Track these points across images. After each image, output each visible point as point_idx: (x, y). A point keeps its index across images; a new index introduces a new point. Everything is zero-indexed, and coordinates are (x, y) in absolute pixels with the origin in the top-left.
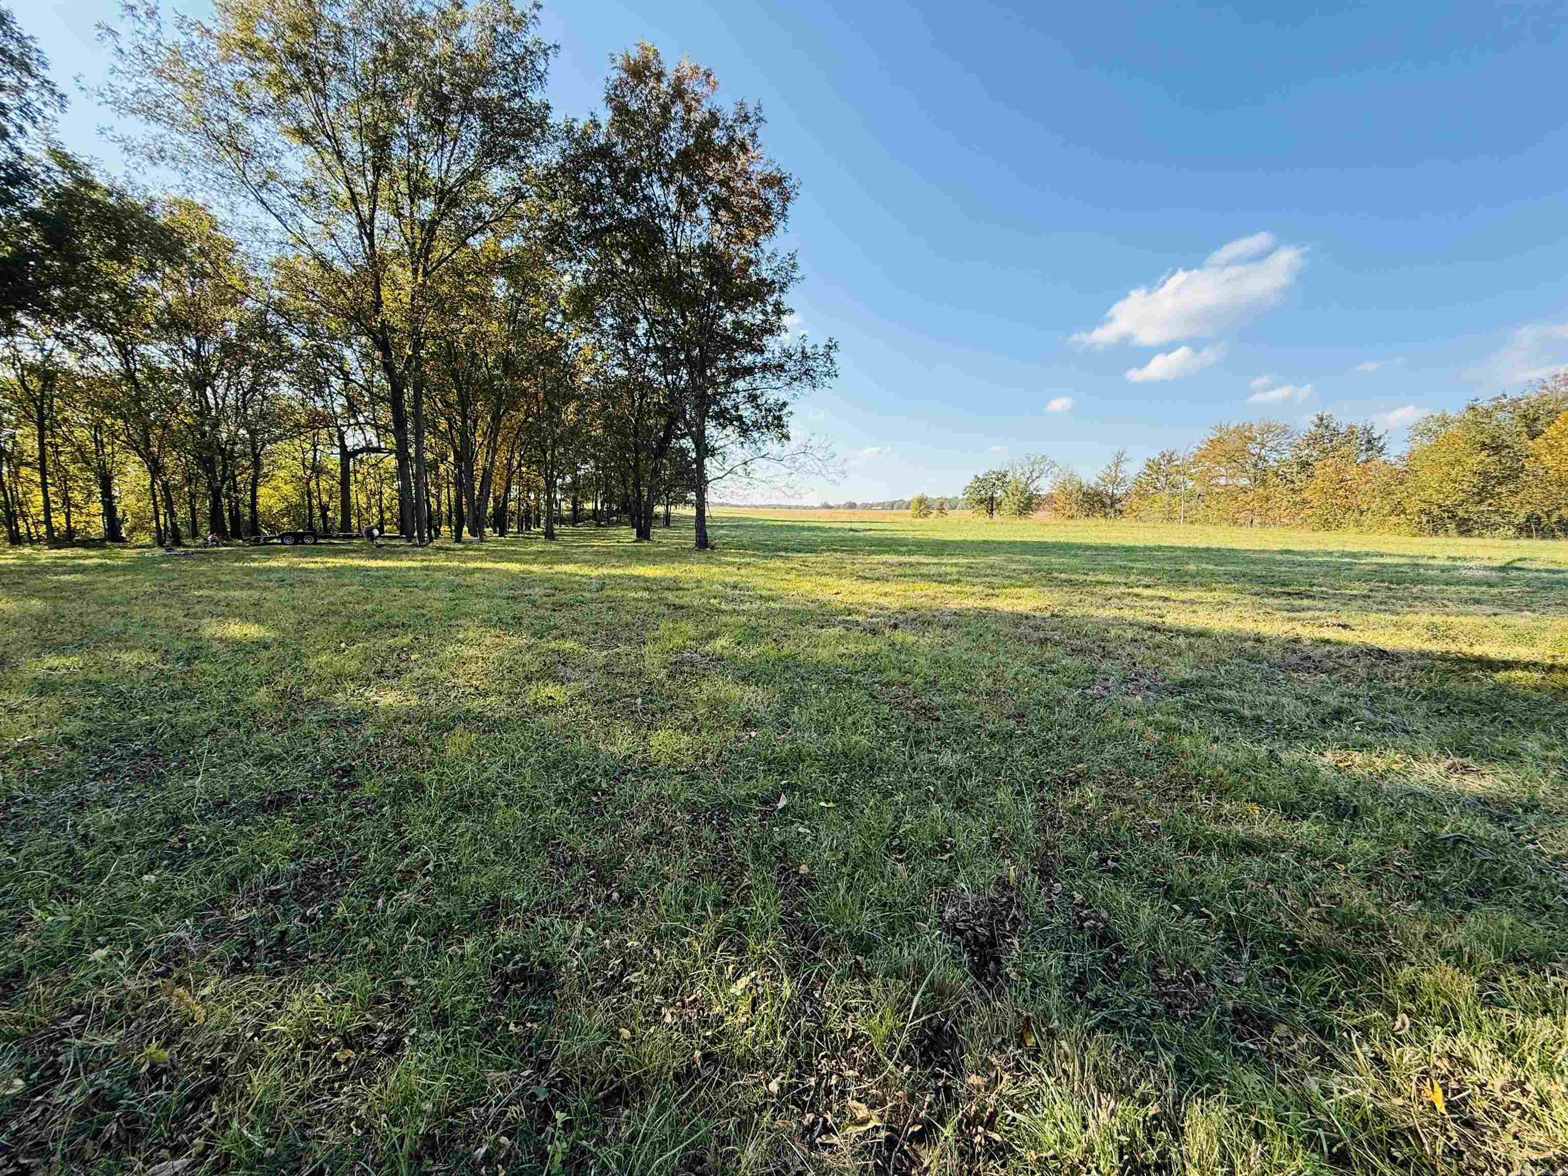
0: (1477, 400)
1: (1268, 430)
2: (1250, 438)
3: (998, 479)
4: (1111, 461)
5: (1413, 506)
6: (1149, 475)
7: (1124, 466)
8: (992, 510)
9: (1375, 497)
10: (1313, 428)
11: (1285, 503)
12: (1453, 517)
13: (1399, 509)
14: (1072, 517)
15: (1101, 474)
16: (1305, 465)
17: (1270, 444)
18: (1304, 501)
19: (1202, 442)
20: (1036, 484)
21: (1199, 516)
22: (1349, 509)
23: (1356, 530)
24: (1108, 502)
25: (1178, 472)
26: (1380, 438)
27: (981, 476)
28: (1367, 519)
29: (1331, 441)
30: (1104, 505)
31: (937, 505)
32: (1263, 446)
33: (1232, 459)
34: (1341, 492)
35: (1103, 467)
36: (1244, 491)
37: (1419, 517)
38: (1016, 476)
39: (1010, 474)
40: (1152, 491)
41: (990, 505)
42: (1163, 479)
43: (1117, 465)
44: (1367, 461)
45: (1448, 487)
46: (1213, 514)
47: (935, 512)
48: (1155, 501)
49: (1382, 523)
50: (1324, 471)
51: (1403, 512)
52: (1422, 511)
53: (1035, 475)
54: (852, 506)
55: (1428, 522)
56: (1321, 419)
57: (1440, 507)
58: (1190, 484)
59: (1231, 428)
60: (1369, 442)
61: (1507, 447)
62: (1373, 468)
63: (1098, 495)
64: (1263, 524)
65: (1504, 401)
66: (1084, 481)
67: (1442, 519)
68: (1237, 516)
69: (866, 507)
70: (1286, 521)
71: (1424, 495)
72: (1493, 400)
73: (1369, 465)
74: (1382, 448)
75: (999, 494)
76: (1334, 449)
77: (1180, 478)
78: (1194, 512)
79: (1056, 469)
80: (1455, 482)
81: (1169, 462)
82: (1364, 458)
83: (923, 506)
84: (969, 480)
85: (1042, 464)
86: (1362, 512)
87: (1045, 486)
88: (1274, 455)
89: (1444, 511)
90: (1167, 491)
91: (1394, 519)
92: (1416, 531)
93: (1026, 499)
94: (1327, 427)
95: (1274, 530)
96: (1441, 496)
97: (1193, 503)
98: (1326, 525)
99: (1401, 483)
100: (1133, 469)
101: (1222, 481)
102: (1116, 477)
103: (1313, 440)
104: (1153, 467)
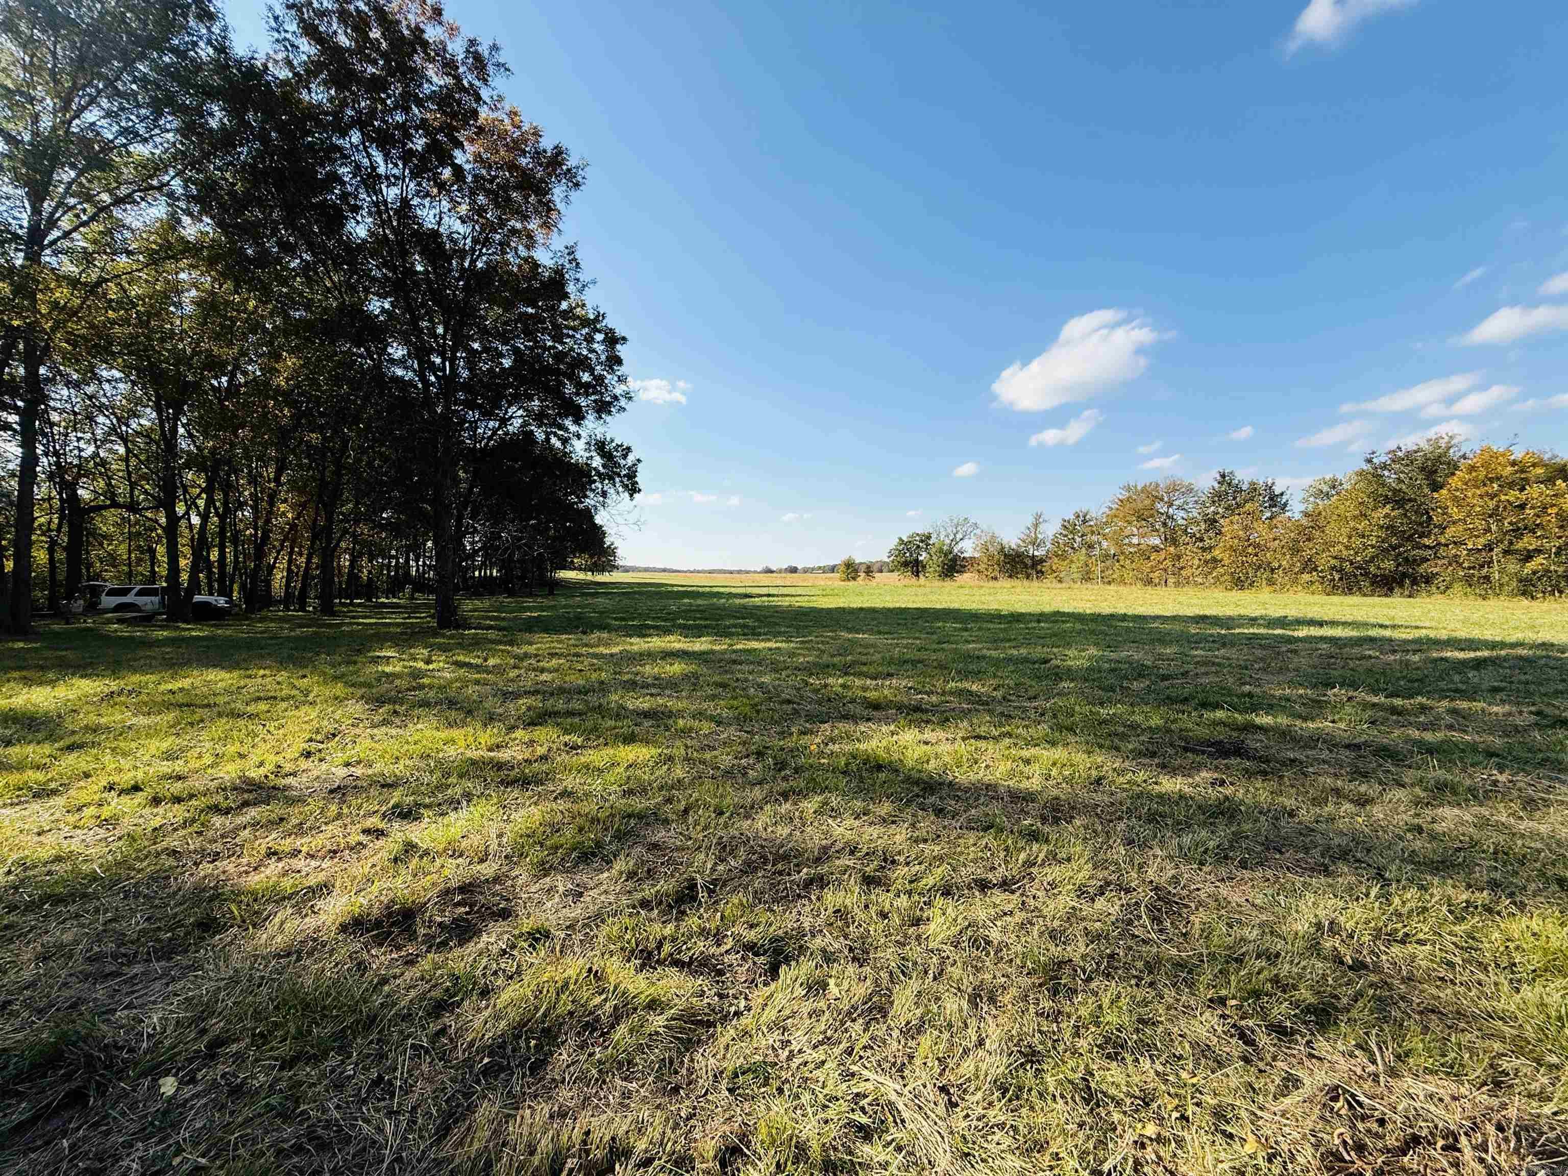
0: (1373, 453)
1: (1173, 488)
2: (1156, 497)
3: (922, 541)
4: (1030, 521)
5: (1324, 561)
6: (1066, 536)
7: (1041, 528)
8: (918, 572)
9: (1284, 554)
10: (1216, 485)
11: (1196, 562)
12: (1366, 574)
13: (1309, 566)
14: (995, 579)
15: (1022, 536)
16: (1212, 522)
17: (1176, 503)
18: (1214, 560)
19: (1113, 502)
20: (960, 545)
21: (1115, 576)
22: (1260, 567)
23: (1268, 589)
24: (1029, 562)
25: (1093, 533)
26: (1282, 494)
27: (905, 539)
28: (1278, 576)
29: (1234, 499)
30: (1026, 566)
31: (863, 568)
32: (1171, 505)
33: (1140, 518)
34: (1250, 550)
35: (1023, 529)
36: (1156, 549)
37: (1331, 575)
38: (940, 539)
39: (934, 536)
40: (1070, 551)
41: (914, 567)
42: (1078, 540)
43: (1036, 526)
44: (1271, 518)
45: (1357, 542)
46: (1129, 576)
47: (863, 575)
48: (1072, 561)
49: (1295, 582)
50: (1231, 527)
51: (1315, 569)
52: (1333, 568)
53: (959, 536)
54: (794, 570)
55: (1341, 579)
56: (1223, 476)
57: (1352, 563)
58: (1105, 544)
59: (1139, 488)
60: (1271, 499)
61: (1410, 500)
62: (1279, 525)
63: (1019, 556)
64: (1177, 584)
65: (1400, 454)
66: (1005, 542)
67: (1355, 576)
68: (1151, 575)
69: (806, 571)
70: (1200, 580)
71: (1334, 551)
72: (1389, 453)
73: (1275, 521)
74: (1285, 505)
75: (923, 557)
76: (1238, 506)
77: (1095, 538)
78: (1111, 572)
79: (978, 531)
80: (1363, 537)
81: (1085, 522)
82: (1269, 514)
83: (851, 570)
84: (893, 543)
85: (963, 527)
86: (1272, 570)
87: (968, 548)
88: (1182, 514)
89: (1356, 568)
90: (1084, 551)
91: (1306, 577)
92: (1329, 589)
93: (951, 560)
94: (1229, 484)
95: (1189, 590)
96: (1352, 552)
97: (1108, 563)
98: (1239, 583)
99: (1309, 540)
100: (1051, 530)
101: (1135, 541)
102: (1036, 538)
103: (1217, 497)
104: (1069, 527)
